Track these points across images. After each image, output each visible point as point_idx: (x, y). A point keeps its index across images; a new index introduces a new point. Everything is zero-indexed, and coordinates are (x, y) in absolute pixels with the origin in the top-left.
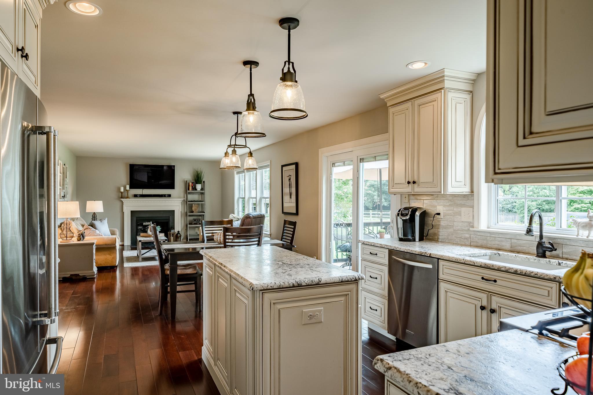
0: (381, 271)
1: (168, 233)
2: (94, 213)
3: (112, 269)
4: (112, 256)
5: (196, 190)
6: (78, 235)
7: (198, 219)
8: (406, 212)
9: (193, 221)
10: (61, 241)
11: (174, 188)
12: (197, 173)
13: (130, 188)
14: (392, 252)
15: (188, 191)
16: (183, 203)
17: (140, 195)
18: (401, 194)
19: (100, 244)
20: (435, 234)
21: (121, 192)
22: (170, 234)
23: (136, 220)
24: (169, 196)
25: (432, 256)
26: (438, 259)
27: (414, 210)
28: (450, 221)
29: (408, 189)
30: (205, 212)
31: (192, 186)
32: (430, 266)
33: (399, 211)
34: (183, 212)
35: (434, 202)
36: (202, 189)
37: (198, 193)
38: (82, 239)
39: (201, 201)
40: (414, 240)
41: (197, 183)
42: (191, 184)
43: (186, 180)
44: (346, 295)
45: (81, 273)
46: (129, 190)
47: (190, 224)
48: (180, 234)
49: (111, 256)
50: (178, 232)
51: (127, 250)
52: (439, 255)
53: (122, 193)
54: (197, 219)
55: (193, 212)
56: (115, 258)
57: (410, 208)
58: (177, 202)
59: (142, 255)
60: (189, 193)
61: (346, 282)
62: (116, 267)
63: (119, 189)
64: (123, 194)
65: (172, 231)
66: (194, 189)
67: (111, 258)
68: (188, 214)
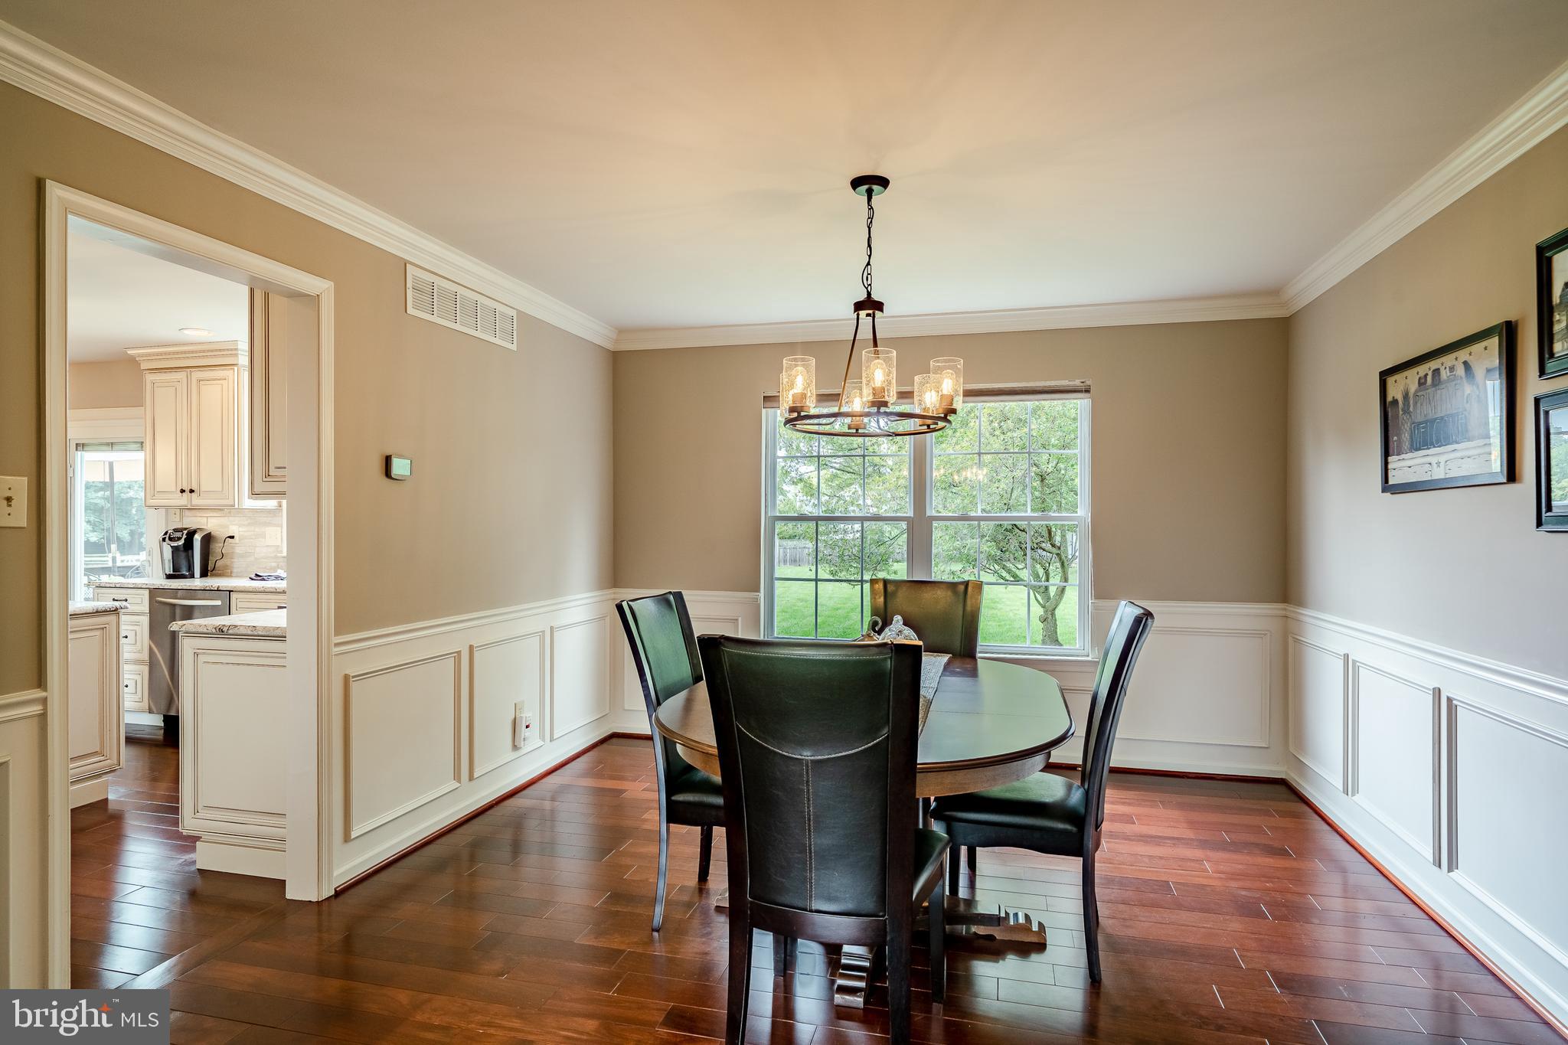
0: (137, 624)
8: (178, 534)
14: (154, 592)
18: (167, 508)
20: (226, 567)
25: (220, 588)
26: (230, 591)
27: (191, 534)
28: (249, 546)
29: (183, 500)
32: (219, 603)
33: (166, 533)
35: (224, 521)
40: (192, 576)
44: (103, 629)
52: (231, 587)
57: (186, 529)
61: (103, 612)
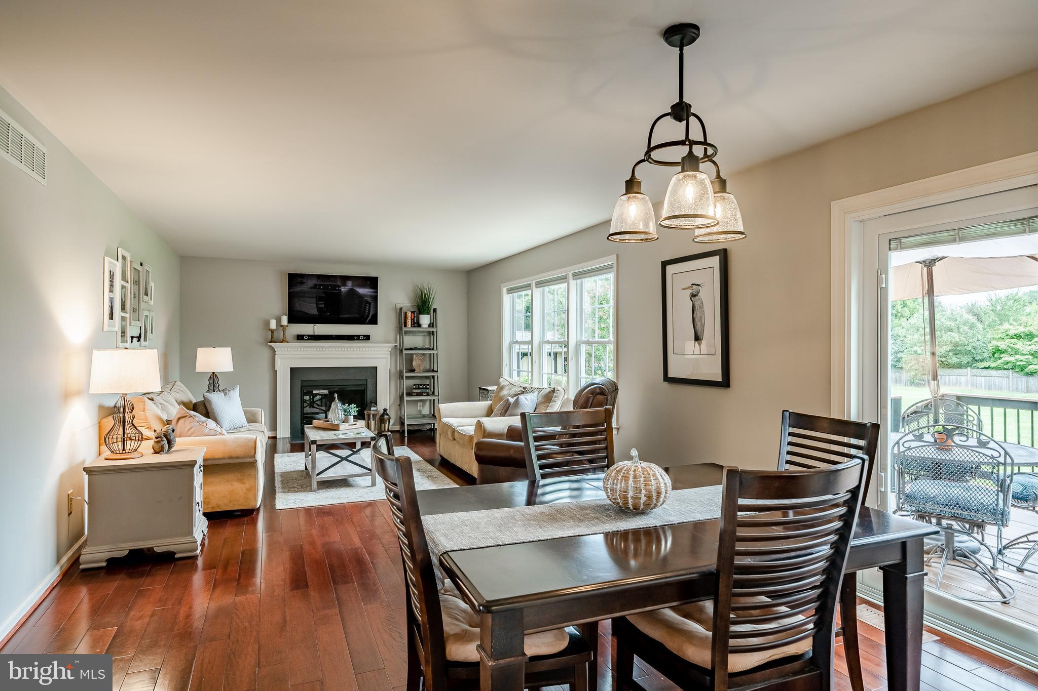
1: (365, 412)
2: (214, 373)
3: (248, 515)
4: (247, 485)
5: (419, 326)
6: (156, 438)
7: (424, 385)
9: (414, 389)
10: (108, 457)
11: (377, 324)
12: (422, 294)
13: (290, 321)
15: (404, 329)
16: (393, 352)
17: (308, 336)
19: (217, 456)
21: (270, 330)
22: (369, 415)
23: (301, 387)
24: (367, 338)
30: (437, 371)
31: (412, 319)
34: (393, 370)
36: (431, 325)
37: (424, 332)
38: (166, 448)
39: (429, 349)
41: (421, 313)
42: (409, 314)
43: (399, 306)
45: (160, 545)
46: (287, 326)
47: (409, 394)
48: (387, 415)
49: (243, 486)
50: (385, 410)
51: (284, 452)
53: (272, 331)
54: (421, 385)
55: (413, 371)
56: (255, 488)
58: (379, 350)
59: (318, 474)
60: (406, 333)
62: (258, 509)
63: (267, 323)
64: (275, 333)
65: (372, 409)
66: (417, 324)
67: (245, 490)
68: (405, 374)
